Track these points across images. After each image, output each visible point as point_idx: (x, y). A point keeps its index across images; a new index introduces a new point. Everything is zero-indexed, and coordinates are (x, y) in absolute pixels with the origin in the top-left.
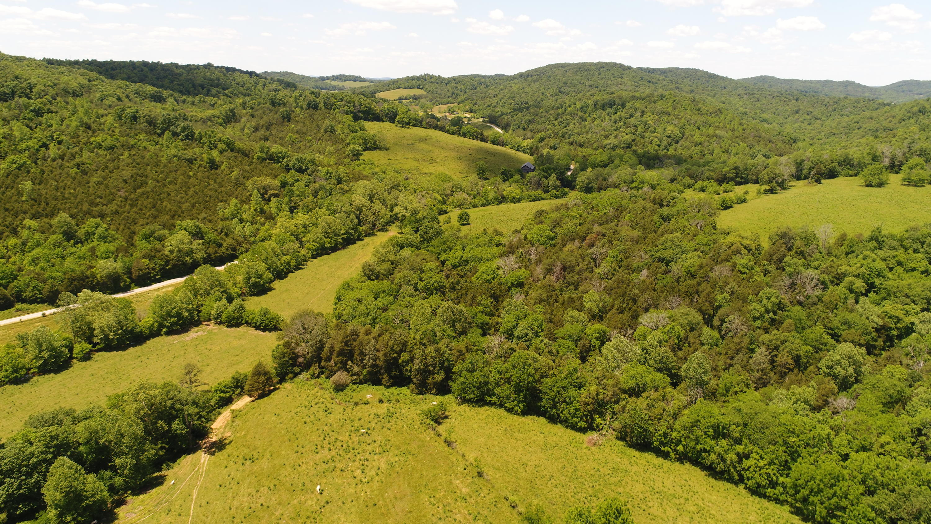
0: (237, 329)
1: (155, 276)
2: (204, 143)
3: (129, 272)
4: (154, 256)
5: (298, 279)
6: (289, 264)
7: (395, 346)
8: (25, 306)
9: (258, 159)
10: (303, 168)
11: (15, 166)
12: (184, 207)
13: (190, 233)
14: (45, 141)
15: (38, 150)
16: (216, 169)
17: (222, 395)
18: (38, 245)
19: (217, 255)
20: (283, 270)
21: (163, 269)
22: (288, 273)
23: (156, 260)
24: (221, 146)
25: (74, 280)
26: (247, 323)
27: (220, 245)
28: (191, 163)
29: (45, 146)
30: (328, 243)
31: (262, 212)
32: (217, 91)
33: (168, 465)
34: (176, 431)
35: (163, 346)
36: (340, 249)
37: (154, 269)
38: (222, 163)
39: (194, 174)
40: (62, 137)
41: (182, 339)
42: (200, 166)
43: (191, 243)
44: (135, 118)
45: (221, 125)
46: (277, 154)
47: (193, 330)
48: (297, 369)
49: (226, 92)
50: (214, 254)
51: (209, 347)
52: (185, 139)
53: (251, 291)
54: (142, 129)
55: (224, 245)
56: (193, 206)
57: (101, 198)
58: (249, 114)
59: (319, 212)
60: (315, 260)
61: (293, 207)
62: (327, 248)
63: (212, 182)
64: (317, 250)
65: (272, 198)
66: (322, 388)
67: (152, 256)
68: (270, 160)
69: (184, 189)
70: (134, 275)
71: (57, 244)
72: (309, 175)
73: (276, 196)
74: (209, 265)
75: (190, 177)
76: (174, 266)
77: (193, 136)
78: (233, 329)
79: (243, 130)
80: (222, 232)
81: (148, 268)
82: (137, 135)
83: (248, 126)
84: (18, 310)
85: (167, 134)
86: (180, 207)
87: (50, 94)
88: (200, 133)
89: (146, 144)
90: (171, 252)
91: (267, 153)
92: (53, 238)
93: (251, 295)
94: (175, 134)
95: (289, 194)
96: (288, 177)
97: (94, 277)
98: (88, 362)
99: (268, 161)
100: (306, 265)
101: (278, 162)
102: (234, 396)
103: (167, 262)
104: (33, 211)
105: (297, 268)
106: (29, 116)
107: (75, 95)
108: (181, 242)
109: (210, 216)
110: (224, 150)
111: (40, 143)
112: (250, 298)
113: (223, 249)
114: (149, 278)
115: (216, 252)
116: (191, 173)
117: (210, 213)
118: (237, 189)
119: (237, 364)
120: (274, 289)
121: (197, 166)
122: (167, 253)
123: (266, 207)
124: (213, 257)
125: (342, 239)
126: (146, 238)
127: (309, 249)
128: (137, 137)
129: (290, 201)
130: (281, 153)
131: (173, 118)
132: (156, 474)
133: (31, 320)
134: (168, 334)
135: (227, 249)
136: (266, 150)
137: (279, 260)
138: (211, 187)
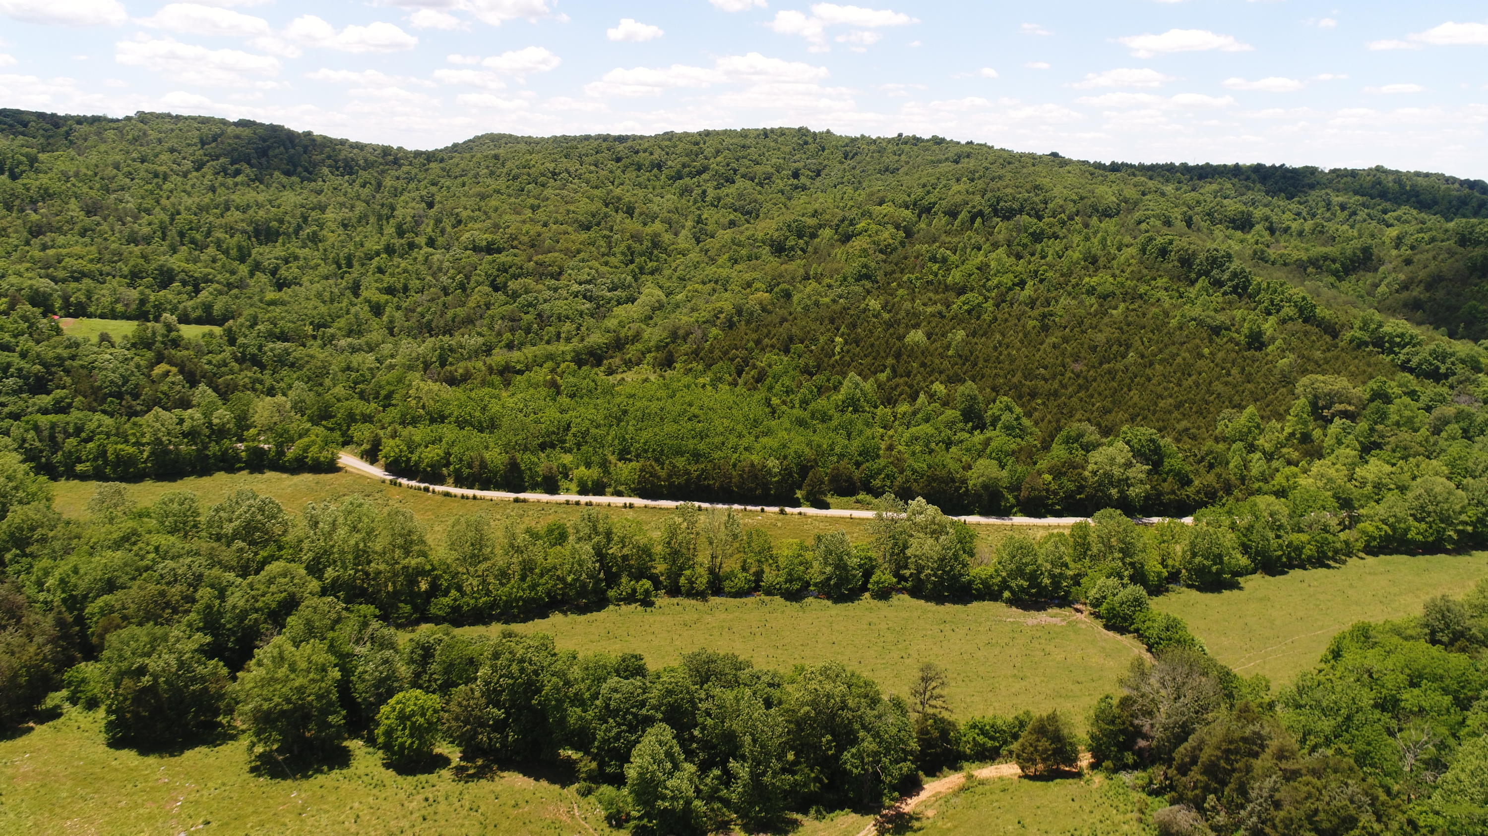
0: (1118, 637)
1: (1054, 504)
2: (1260, 302)
3: (1015, 488)
4: (1065, 474)
5: (1305, 585)
6: (1299, 549)
7: (1322, 816)
8: (869, 498)
9: (1351, 341)
10: (1443, 370)
11: (966, 307)
12: (1162, 404)
13: (1132, 449)
14: (1024, 277)
15: (1010, 289)
16: (1259, 349)
17: (981, 739)
18: (927, 420)
19: (1172, 497)
20: (1280, 557)
21: (1070, 496)
22: (1292, 567)
23: (1064, 479)
24: (1288, 310)
25: (934, 480)
26: (1137, 631)
27: (1189, 482)
28: (1218, 334)
29: (1022, 284)
30: (1416, 530)
31: (1306, 438)
32: (1369, 215)
33: (818, 811)
34: (845, 763)
35: (988, 620)
36: (1447, 552)
37: (1055, 493)
38: (1273, 340)
39: (1211, 353)
40: (1050, 274)
41: (1022, 620)
42: (1231, 340)
43: (1128, 465)
44: (1163, 252)
45: (1335, 273)
46: (1392, 337)
47: (1049, 610)
48: (1130, 758)
49: (1386, 217)
50: (1168, 494)
51: (1050, 648)
52: (1231, 293)
53: (1190, 579)
54: (1166, 271)
55: (1196, 483)
56: (1178, 406)
57: (1046, 368)
58: (1400, 259)
59: (1423, 466)
60: (1370, 560)
61: (1374, 443)
62: (1413, 541)
63: (1235, 371)
64: (1387, 538)
65: (1336, 419)
66: (1140, 821)
67: (1060, 473)
68: (1374, 345)
69: (1179, 374)
70: (1024, 494)
71: (950, 425)
72: (1451, 387)
73: (1345, 414)
74: (1119, 511)
75: (1201, 356)
76: (1089, 498)
77: (1245, 288)
78: (1111, 634)
79: (1377, 286)
80: (1203, 459)
81: (1047, 490)
82: (1155, 279)
83: (1390, 279)
84: (858, 502)
85: (1202, 282)
86: (1156, 404)
87: (1067, 212)
88: (1259, 284)
89: (1162, 294)
90: (1094, 473)
91: (1373, 332)
92: (951, 414)
93: (1189, 586)
94: (1218, 284)
95: (1375, 417)
96: (1393, 384)
97: (964, 481)
98: (881, 604)
99: (1371, 348)
100: (1344, 562)
101: (1391, 351)
102: (1004, 751)
103: (1081, 489)
104: (951, 373)
105: (1320, 561)
106: (1025, 241)
107: (1106, 214)
108: (1112, 460)
109: (1199, 428)
110: (1291, 319)
111: (1016, 280)
112: (1184, 589)
113: (1190, 490)
114: (1046, 506)
115: (1173, 492)
116: (1206, 351)
117: (1201, 422)
118: (1276, 390)
119: (1067, 697)
120: (1241, 589)
121: (1225, 340)
122: (1086, 473)
123: (1317, 433)
124: (1166, 498)
125: (1458, 532)
126: (1068, 443)
127: (1364, 532)
128: (1153, 282)
129: (1372, 430)
130: (1402, 336)
131: (1223, 257)
132: (795, 816)
133: (863, 519)
134: (1011, 602)
135: (1198, 492)
136: (1373, 326)
137: (1278, 537)
138: (1230, 379)
